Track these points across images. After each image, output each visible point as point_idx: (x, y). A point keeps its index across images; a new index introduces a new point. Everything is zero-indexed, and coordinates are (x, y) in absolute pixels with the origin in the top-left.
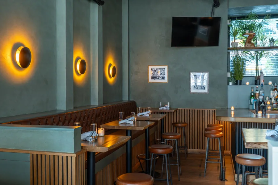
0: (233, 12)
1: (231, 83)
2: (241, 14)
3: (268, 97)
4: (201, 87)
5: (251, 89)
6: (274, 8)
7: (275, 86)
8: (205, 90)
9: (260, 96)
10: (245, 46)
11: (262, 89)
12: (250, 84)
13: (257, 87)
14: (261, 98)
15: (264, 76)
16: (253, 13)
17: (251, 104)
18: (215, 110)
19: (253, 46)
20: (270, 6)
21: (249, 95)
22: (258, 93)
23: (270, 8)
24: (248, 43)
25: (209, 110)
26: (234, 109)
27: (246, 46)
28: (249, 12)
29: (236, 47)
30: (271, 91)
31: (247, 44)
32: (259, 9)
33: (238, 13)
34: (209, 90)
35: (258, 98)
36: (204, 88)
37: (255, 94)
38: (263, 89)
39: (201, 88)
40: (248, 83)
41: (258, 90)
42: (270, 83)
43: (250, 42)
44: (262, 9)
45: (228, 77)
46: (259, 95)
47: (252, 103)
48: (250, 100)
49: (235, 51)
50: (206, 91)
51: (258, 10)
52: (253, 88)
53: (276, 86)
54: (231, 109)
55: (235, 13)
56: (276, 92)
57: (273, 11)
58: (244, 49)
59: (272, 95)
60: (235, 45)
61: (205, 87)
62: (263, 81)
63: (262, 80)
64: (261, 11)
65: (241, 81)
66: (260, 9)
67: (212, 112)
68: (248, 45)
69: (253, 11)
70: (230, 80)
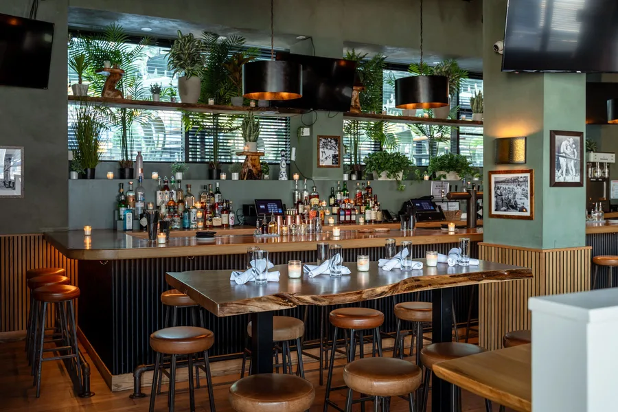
0: (74, 18)
1: (74, 175)
2: (88, 27)
3: (152, 203)
4: (4, 182)
5: (118, 188)
6: (159, 25)
7: (165, 182)
8: (14, 189)
9: (137, 201)
10: (103, 94)
11: (139, 188)
12: (115, 178)
13: (131, 183)
14: (140, 205)
15: (144, 162)
16: (116, 26)
17: (121, 219)
18: (41, 235)
19: (120, 97)
20: (152, 19)
21: (114, 199)
22: (133, 196)
23: (151, 23)
24: (110, 89)
25: (24, 236)
26: (92, 231)
27: (106, 96)
28: (107, 23)
29: (83, 95)
30: (159, 192)
31: (107, 91)
32: (130, 22)
33: (85, 21)
34: (24, 189)
35: (134, 206)
36: (11, 185)
37: (126, 198)
38: (142, 187)
39: (5, 184)
40: (110, 175)
41: (132, 190)
42: (155, 175)
43: (112, 88)
44: (137, 23)
45: (70, 161)
46: (136, 199)
47: (122, 217)
48: (116, 212)
49: (81, 105)
50: (17, 192)
51: (126, 24)
52: (121, 186)
53: (167, 182)
54: (83, 231)
55: (79, 20)
56: (166, 194)
57: (156, 30)
58: (102, 102)
59: (159, 199)
60: (83, 92)
61: (14, 183)
62: (142, 170)
63: (140, 169)
64: (132, 25)
65: (93, 171)
66: (132, 23)
67: (32, 242)
68: (109, 94)
69: (116, 23)
70: (73, 167)
